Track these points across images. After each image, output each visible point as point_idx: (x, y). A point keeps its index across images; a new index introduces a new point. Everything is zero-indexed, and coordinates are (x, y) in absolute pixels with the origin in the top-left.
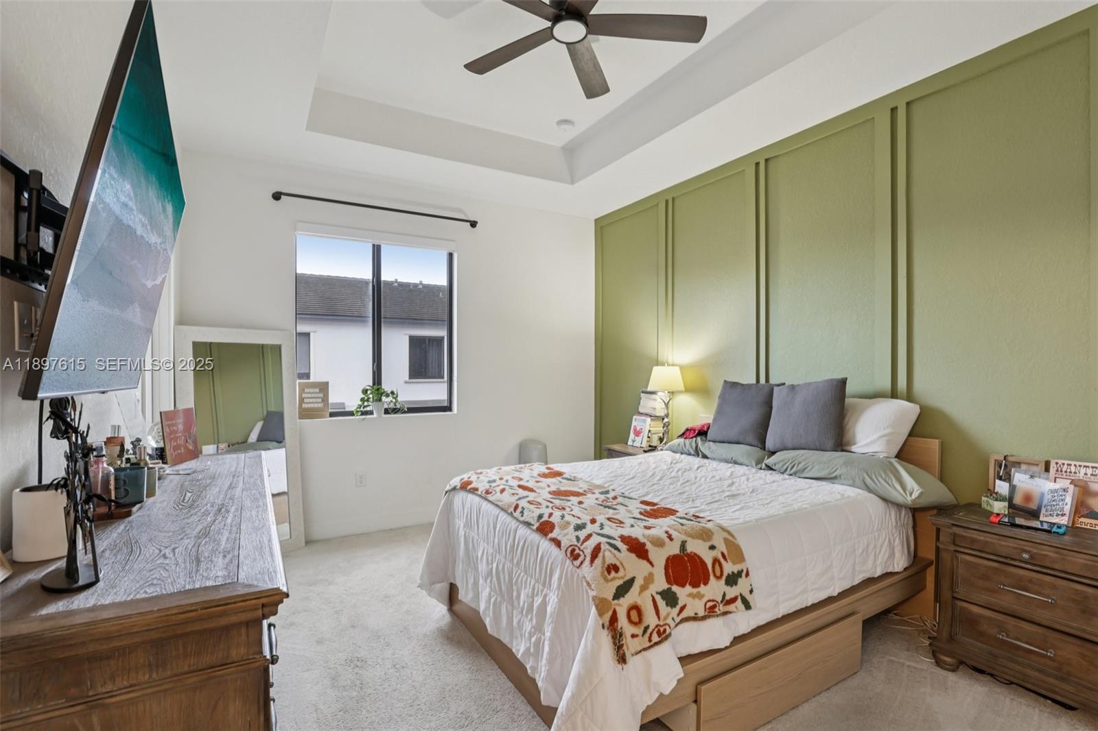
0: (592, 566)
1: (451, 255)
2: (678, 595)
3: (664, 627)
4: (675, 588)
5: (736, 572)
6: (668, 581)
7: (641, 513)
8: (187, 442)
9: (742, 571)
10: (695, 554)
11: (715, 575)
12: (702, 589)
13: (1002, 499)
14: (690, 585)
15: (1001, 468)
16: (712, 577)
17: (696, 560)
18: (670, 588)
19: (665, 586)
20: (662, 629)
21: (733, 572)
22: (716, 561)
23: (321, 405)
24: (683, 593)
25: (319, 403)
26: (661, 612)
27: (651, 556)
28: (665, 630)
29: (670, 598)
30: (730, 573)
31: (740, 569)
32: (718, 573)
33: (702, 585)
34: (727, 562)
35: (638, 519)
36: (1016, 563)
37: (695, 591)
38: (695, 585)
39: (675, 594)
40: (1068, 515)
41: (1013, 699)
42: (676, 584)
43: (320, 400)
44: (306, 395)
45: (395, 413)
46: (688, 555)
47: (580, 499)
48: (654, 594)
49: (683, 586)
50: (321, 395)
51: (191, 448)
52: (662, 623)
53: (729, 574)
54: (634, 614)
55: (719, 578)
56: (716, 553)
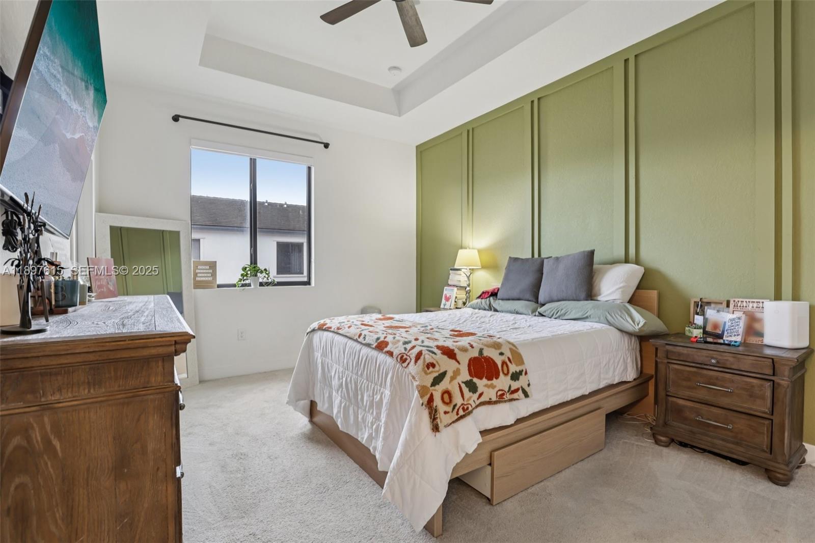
0: (416, 365)
1: (309, 168)
2: (477, 385)
3: (467, 406)
4: (475, 380)
5: (518, 371)
6: (471, 374)
7: (451, 335)
8: (108, 284)
9: (522, 370)
10: (489, 357)
11: (503, 373)
12: (494, 381)
13: (699, 328)
14: (486, 378)
15: (698, 307)
16: (501, 374)
17: (490, 362)
18: (472, 380)
19: (468, 378)
20: (466, 407)
21: (516, 371)
22: (504, 363)
23: (210, 279)
24: (481, 383)
25: (210, 277)
26: (465, 395)
27: (458, 357)
28: (468, 408)
29: (472, 387)
30: (514, 372)
31: (521, 370)
32: (506, 372)
33: (494, 379)
34: (512, 364)
35: (449, 338)
36: (708, 367)
37: (489, 382)
38: (490, 379)
39: (475, 384)
40: (741, 335)
41: (705, 461)
42: (476, 377)
43: (210, 275)
44: (199, 271)
45: (268, 286)
46: (485, 358)
47: (407, 329)
48: (461, 383)
49: (481, 378)
50: (211, 271)
51: (111, 289)
52: (465, 403)
53: (513, 373)
54: (446, 396)
55: (506, 375)
56: (504, 358)
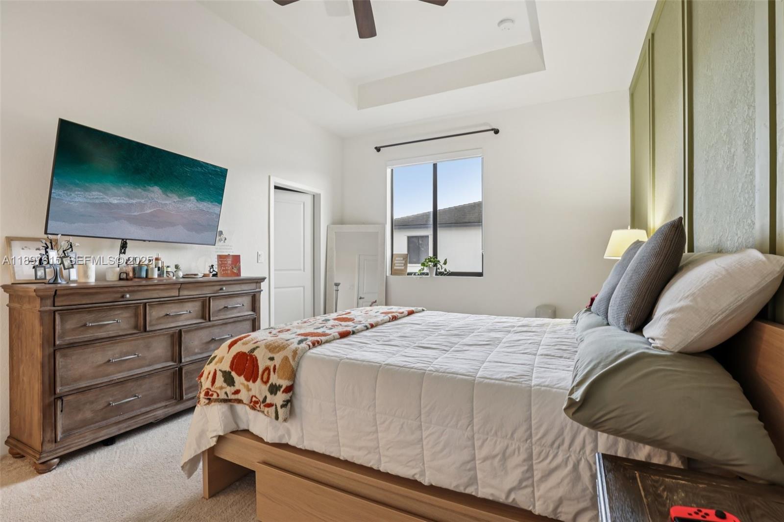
2: (235, 380)
3: (213, 393)
4: (233, 374)
5: (277, 384)
6: (231, 367)
9: (282, 386)
10: (256, 358)
11: (262, 379)
12: (251, 384)
14: (244, 377)
16: (259, 380)
17: (254, 361)
18: (231, 373)
19: (228, 369)
20: (210, 393)
21: (276, 384)
22: (267, 369)
23: (403, 268)
24: (239, 380)
25: (402, 266)
26: (216, 383)
28: (212, 395)
29: (230, 381)
30: (274, 384)
31: (281, 384)
32: (265, 379)
33: (251, 381)
34: (275, 374)
37: (246, 383)
38: (248, 380)
39: (233, 378)
42: (235, 372)
45: (441, 275)
46: (251, 356)
48: (218, 370)
49: (239, 375)
50: (404, 262)
51: (235, 271)
52: (212, 389)
53: (272, 383)
55: (264, 382)
56: (271, 364)
